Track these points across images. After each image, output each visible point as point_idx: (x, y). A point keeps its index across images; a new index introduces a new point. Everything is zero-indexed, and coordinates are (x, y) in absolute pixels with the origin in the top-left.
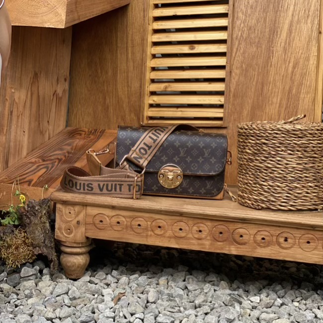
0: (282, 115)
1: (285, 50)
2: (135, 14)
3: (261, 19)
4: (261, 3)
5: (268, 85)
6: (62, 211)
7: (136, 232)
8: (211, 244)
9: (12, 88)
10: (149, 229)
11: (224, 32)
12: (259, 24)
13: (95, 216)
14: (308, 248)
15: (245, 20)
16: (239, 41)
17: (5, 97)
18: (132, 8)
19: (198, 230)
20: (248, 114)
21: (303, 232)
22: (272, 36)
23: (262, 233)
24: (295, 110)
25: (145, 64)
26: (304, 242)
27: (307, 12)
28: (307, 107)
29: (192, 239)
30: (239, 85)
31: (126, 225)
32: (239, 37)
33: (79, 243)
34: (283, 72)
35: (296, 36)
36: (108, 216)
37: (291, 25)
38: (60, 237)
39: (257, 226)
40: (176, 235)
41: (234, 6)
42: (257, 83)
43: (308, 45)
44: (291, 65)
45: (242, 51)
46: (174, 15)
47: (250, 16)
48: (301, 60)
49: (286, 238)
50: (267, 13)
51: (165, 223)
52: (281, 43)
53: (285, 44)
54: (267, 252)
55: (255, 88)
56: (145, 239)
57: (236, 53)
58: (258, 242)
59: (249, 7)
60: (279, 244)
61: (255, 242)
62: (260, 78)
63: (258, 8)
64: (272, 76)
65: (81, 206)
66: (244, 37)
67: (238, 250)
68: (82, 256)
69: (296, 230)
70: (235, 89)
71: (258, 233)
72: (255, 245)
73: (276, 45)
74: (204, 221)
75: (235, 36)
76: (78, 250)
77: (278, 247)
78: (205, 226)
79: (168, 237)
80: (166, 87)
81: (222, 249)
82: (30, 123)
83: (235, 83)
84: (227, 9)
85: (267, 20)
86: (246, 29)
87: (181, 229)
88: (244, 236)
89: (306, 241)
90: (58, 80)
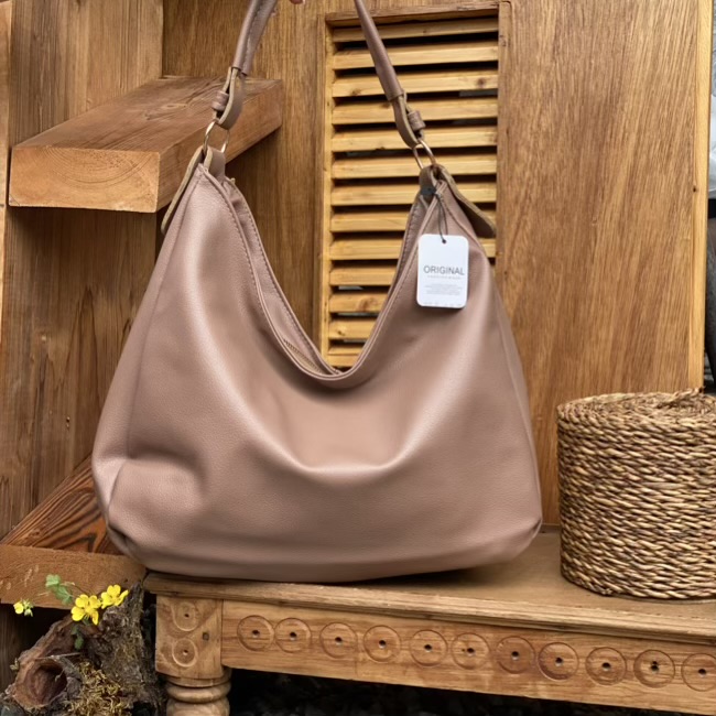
0: (620, 367)
1: (621, 227)
2: (292, 147)
3: (568, 160)
4: (567, 128)
5: (587, 302)
6: (169, 613)
7: (330, 655)
8: (495, 678)
9: (42, 333)
10: (361, 647)
11: (487, 185)
12: (564, 172)
13: (242, 621)
14: (701, 684)
15: (534, 162)
16: (523, 208)
17: (28, 354)
18: (287, 134)
19: (465, 648)
20: (546, 365)
21: (689, 650)
22: (591, 198)
23: (603, 653)
24: (648, 355)
25: (318, 254)
26: (695, 672)
27: (666, 147)
28: (672, 349)
29: (455, 669)
30: (524, 302)
31: (311, 639)
32: (521, 199)
33: (208, 680)
34: (618, 273)
35: (643, 201)
36: (269, 622)
37: (632, 175)
38: (165, 668)
39: (592, 639)
40: (418, 659)
41: (508, 132)
42: (563, 298)
43: (670, 217)
44: (636, 259)
45: (528, 228)
46: (377, 150)
47: (543, 153)
48: (658, 250)
49: (655, 663)
50: (579, 150)
51: (395, 635)
52: (612, 213)
53: (622, 214)
54: (615, 693)
55: (560, 308)
56: (351, 669)
57: (516, 234)
58: (595, 672)
59: (542, 136)
60: (640, 676)
61: (590, 671)
62: (569, 285)
63: (561, 138)
64: (596, 284)
65: (211, 601)
66: (533, 200)
67: (553, 691)
68: (213, 706)
69: (675, 646)
70: (517, 310)
71: (596, 653)
72: (589, 678)
73: (602, 216)
74: (478, 629)
75: (511, 197)
76: (206, 694)
77: (639, 683)
78: (480, 640)
79: (403, 664)
80: (366, 304)
81: (519, 688)
82: (79, 401)
83: (516, 298)
84: (493, 138)
85: (581, 164)
86: (536, 182)
87: (428, 647)
88: (565, 660)
89: (698, 669)
90: (131, 297)
